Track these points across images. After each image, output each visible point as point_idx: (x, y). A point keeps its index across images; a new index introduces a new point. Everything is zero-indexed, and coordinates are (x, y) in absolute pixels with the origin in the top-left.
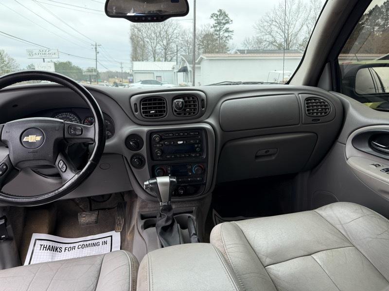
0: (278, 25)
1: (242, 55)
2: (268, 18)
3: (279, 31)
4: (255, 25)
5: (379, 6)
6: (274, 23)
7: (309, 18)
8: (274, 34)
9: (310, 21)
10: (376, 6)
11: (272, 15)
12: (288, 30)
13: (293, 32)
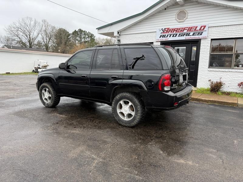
0: (22, 31)
1: (9, 49)
2: (15, 26)
3: (24, 35)
4: (6, 29)
5: (77, 31)
6: (20, 30)
7: (42, 31)
8: (20, 36)
9: (43, 32)
10: (75, 30)
11: (18, 25)
12: (30, 35)
13: (33, 37)
